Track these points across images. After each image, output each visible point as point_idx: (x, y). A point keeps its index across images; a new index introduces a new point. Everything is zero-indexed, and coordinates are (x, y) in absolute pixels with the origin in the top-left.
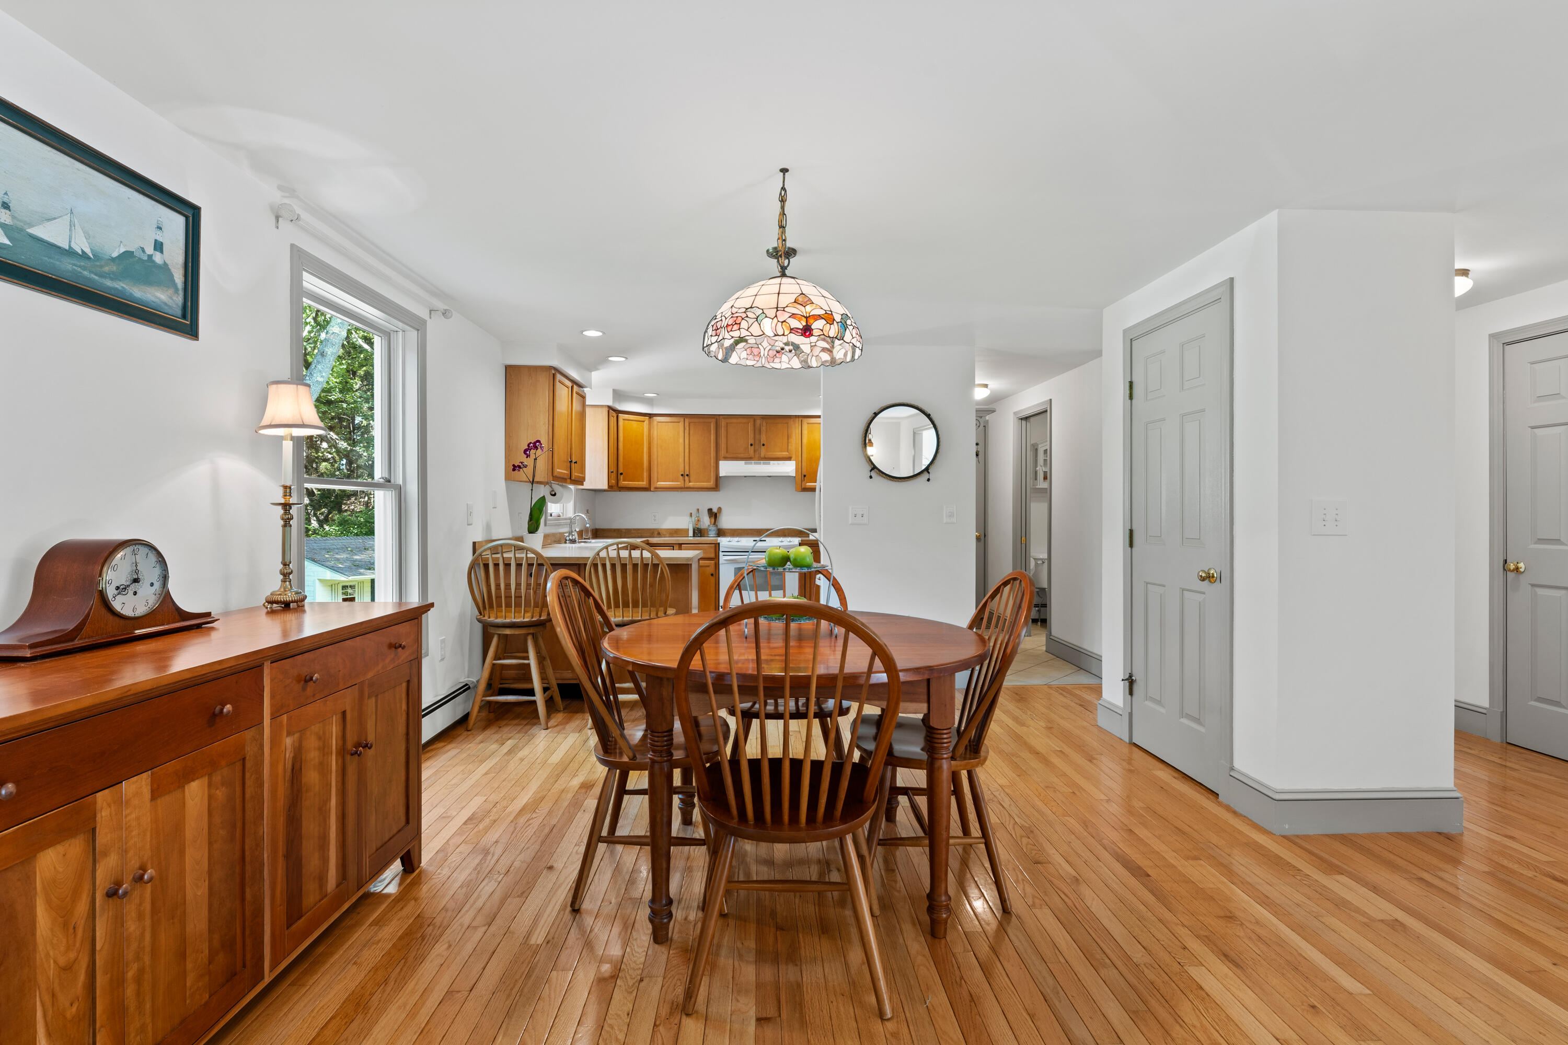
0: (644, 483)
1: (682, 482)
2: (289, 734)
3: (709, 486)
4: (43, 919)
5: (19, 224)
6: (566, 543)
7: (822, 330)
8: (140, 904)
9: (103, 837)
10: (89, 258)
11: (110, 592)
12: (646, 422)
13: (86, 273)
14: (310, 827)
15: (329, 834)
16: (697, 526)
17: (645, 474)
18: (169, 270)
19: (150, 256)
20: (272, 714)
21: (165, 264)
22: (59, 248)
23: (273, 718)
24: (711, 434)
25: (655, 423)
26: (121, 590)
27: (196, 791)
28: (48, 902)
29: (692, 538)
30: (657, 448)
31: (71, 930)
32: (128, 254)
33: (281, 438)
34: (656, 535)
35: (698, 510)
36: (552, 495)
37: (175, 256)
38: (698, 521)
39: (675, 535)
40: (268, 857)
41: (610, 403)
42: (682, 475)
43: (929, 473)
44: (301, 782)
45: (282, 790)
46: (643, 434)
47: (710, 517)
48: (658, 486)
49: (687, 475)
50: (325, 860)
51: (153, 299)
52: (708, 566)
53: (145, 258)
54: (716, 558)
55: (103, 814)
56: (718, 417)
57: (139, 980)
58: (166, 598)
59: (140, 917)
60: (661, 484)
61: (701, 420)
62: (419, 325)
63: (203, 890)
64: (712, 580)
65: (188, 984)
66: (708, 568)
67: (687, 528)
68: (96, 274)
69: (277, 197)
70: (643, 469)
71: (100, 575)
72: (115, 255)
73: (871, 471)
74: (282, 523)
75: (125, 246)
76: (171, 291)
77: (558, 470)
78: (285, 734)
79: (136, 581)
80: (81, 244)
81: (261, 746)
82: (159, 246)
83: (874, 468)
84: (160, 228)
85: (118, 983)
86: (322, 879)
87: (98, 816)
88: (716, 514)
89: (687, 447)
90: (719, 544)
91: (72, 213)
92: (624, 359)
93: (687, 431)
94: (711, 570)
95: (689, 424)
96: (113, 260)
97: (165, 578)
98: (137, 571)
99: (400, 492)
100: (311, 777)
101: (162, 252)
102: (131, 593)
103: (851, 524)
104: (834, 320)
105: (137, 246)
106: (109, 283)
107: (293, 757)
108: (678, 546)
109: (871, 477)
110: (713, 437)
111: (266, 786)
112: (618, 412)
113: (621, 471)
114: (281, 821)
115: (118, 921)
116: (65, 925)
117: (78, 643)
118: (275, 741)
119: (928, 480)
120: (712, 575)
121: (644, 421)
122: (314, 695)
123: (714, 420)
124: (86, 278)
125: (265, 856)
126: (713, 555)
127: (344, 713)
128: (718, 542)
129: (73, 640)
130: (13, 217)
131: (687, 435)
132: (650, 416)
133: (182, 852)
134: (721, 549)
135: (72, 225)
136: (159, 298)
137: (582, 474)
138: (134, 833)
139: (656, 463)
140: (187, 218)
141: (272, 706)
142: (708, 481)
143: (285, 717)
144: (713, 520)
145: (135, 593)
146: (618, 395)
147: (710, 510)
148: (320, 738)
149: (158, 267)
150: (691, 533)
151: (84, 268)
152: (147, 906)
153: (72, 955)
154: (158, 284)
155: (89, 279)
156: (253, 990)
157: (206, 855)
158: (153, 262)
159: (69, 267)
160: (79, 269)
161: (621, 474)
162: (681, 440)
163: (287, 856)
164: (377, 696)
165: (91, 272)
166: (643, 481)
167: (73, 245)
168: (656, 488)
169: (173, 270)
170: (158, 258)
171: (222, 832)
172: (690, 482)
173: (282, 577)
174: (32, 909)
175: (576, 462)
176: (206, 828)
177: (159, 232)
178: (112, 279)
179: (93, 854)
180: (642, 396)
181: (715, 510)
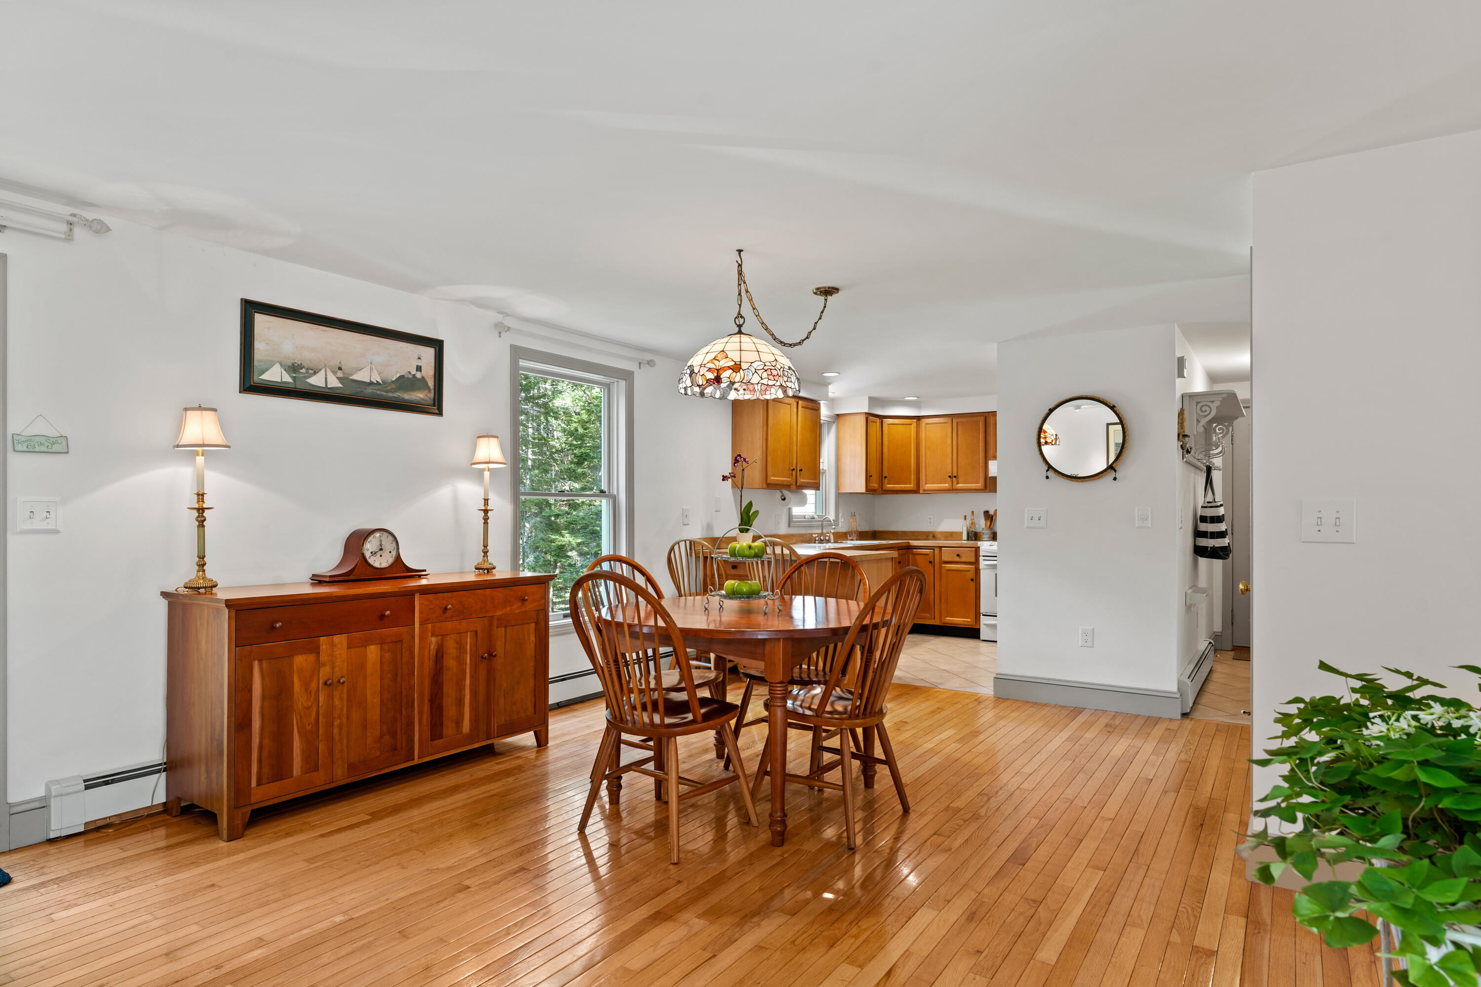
0: (912, 486)
1: (950, 483)
2: (432, 635)
3: (978, 488)
4: (297, 685)
5: (346, 376)
6: (815, 543)
7: (729, 378)
8: (341, 694)
9: (323, 657)
10: (380, 384)
11: (367, 555)
12: (914, 425)
13: (378, 392)
14: (449, 690)
15: (464, 700)
16: (971, 529)
17: (912, 476)
18: (425, 380)
19: (414, 375)
20: (420, 622)
21: (423, 377)
22: (365, 382)
23: (421, 624)
24: (979, 433)
25: (923, 425)
26: (373, 554)
27: (373, 652)
28: (299, 677)
29: (966, 542)
30: (926, 450)
31: (309, 693)
32: (402, 377)
33: (484, 470)
34: (931, 538)
35: (973, 512)
36: (782, 500)
37: (428, 371)
38: (972, 524)
39: (950, 539)
40: (417, 697)
41: (867, 411)
42: (950, 477)
43: (1115, 471)
44: (442, 664)
45: (429, 665)
46: (910, 437)
47: (985, 520)
48: (926, 488)
49: (955, 477)
50: (461, 714)
51: (415, 398)
52: (969, 571)
53: (411, 377)
54: (976, 562)
55: (323, 647)
56: (987, 414)
57: (340, 727)
58: (398, 559)
59: (341, 699)
60: (929, 486)
61: (970, 419)
62: (627, 376)
63: (377, 700)
64: (973, 584)
65: (368, 742)
66: (968, 573)
67: (961, 530)
68: (384, 392)
69: (499, 318)
70: (910, 472)
71: (363, 546)
72: (394, 379)
73: (1047, 471)
74: (483, 521)
75: (399, 373)
76: (426, 392)
77: (772, 478)
78: (430, 634)
79: (381, 549)
80: (376, 378)
81: (413, 637)
82: (419, 369)
83: (1050, 467)
84: (419, 358)
85: (330, 725)
86: (459, 723)
87: (321, 648)
88: (992, 516)
89: (955, 447)
90: (979, 547)
91: (371, 363)
92: (837, 374)
93: (955, 432)
94: (971, 575)
95: (957, 424)
96: (393, 382)
97: (398, 549)
98: (381, 545)
99: (614, 500)
100: (450, 663)
101: (421, 371)
102: (378, 555)
103: (1028, 527)
104: (741, 368)
105: (406, 372)
106: (391, 395)
107: (437, 649)
108: (938, 549)
109: (1047, 477)
110: (982, 436)
111: (416, 659)
112: (882, 418)
113: (885, 474)
114: (427, 682)
115: (331, 697)
116: (306, 690)
117: (351, 577)
118: (422, 638)
119: (1115, 479)
120: (972, 580)
121: (911, 424)
122: (452, 618)
123: (982, 419)
124: (378, 395)
125: (416, 696)
126: (973, 560)
127: (476, 632)
128: (978, 545)
129: (349, 576)
130: (343, 373)
131: (955, 435)
132: (919, 418)
133: (365, 678)
134: (981, 554)
135: (371, 369)
136: (419, 397)
137: (816, 479)
138: (338, 660)
139: (924, 464)
140: (435, 348)
141: (420, 618)
142: (977, 482)
143: (430, 626)
144: (989, 523)
145: (381, 556)
146: (873, 401)
147: (986, 513)
148: (457, 643)
149: (418, 379)
150: (965, 537)
151: (377, 390)
152: (345, 696)
153: (310, 704)
154: (419, 389)
155: (381, 395)
156: (407, 763)
157: (379, 683)
158: (416, 378)
159: (370, 391)
160: (375, 391)
161: (886, 477)
162: (949, 441)
163: (432, 701)
164: (506, 627)
165: (381, 391)
166: (910, 484)
167: (372, 380)
168: (924, 490)
169: (427, 380)
170: (419, 375)
171: (390, 676)
172: (958, 483)
173: (483, 554)
174: (292, 678)
175: (801, 470)
176: (379, 670)
177: (419, 361)
178: (392, 392)
179: (318, 664)
180: (903, 400)
181: (992, 513)
